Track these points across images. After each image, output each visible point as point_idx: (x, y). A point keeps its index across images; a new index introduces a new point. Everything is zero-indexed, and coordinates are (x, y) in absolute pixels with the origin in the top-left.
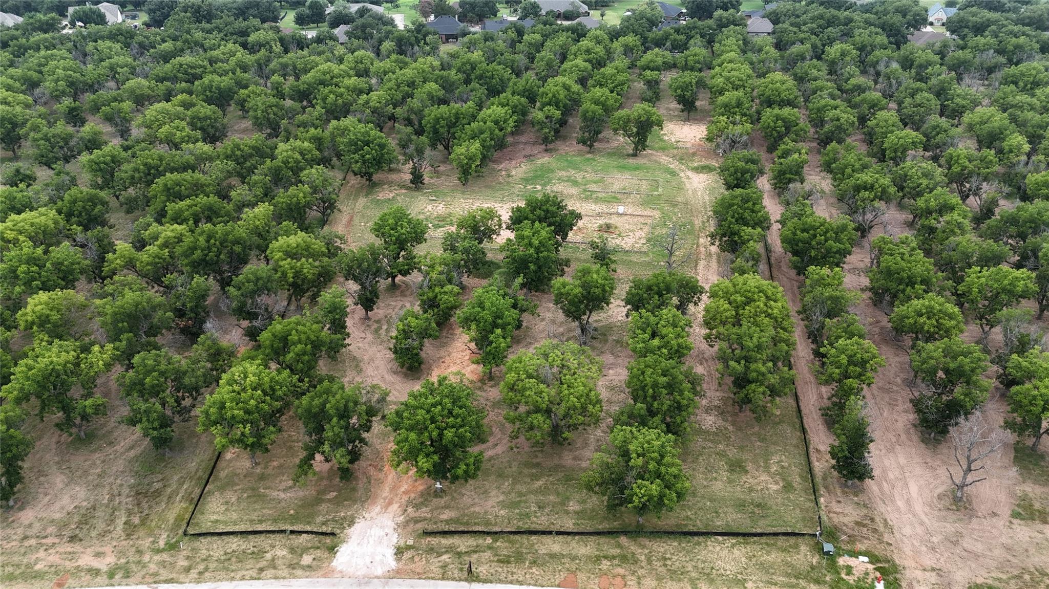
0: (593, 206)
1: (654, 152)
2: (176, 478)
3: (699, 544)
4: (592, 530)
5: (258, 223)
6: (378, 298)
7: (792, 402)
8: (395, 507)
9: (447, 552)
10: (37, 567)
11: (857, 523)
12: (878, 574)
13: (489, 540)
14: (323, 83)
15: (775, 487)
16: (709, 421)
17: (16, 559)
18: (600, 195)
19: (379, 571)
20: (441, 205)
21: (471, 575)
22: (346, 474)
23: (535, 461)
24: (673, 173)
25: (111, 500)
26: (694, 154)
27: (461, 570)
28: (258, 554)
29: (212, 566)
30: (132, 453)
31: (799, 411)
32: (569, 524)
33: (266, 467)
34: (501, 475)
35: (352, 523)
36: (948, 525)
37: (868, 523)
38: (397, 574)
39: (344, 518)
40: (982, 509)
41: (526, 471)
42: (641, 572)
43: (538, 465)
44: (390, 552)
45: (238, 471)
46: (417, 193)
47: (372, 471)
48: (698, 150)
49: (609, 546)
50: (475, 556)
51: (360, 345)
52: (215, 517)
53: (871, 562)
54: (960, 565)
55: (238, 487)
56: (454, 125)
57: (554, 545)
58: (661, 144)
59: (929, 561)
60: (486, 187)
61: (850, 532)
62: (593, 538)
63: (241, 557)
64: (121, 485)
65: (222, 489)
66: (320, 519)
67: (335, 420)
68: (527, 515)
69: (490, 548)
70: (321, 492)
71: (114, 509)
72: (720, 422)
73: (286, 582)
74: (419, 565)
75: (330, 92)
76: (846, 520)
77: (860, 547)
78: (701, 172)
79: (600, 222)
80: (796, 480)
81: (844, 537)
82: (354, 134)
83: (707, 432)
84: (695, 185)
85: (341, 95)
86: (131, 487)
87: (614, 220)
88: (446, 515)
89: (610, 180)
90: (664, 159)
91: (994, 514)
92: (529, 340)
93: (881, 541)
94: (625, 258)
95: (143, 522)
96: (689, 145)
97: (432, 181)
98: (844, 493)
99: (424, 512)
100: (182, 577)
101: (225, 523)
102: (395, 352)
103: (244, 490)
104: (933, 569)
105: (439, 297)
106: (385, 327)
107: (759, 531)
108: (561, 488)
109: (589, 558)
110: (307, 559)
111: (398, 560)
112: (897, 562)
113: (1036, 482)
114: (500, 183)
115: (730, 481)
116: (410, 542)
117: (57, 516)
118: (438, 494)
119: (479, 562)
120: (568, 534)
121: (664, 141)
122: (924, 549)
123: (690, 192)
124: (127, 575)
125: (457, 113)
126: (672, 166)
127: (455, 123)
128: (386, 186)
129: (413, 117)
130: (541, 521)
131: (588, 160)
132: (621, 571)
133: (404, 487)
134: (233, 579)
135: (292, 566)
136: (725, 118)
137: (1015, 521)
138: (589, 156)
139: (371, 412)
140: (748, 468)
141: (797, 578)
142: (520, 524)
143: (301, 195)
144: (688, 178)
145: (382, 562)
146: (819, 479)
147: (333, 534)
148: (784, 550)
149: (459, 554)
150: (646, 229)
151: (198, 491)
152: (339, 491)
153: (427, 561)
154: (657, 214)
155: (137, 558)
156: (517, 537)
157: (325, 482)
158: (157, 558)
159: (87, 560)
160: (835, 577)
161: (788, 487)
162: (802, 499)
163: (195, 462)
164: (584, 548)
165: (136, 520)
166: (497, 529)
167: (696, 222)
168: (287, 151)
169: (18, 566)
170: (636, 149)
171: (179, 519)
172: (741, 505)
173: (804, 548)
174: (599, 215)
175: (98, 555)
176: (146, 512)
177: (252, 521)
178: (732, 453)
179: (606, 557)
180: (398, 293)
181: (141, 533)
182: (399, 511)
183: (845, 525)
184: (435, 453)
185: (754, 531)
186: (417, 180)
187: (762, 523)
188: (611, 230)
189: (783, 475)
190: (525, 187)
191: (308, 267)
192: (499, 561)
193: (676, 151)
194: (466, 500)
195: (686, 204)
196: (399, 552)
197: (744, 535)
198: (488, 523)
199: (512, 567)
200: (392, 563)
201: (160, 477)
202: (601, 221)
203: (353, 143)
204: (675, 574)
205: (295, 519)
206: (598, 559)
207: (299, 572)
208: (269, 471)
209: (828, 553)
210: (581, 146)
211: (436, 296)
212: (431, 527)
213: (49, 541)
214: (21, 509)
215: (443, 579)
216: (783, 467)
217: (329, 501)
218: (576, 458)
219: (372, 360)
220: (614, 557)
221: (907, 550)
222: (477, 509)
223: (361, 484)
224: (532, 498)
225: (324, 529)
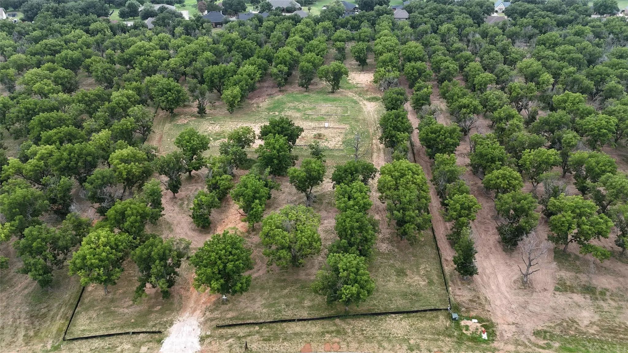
0: (310, 124)
1: (344, 90)
2: (56, 305)
3: (382, 320)
4: (319, 317)
5: (102, 142)
6: (180, 185)
7: (430, 233)
8: (198, 312)
9: (232, 337)
11: (471, 301)
12: (483, 329)
13: (257, 328)
14: (139, 54)
15: (423, 283)
16: (384, 247)
18: (314, 117)
20: (218, 126)
21: (247, 350)
22: (166, 295)
23: (283, 278)
24: (356, 102)
25: (14, 322)
26: (367, 91)
27: (241, 347)
28: (112, 349)
30: (26, 291)
31: (435, 238)
32: (305, 314)
33: (115, 294)
34: (263, 288)
35: (171, 324)
36: (520, 298)
37: (476, 300)
39: (167, 322)
40: (538, 287)
41: (277, 285)
42: (349, 339)
43: (284, 280)
44: (196, 340)
45: (96, 298)
46: (202, 119)
47: (182, 292)
48: (369, 88)
49: (329, 326)
50: (249, 338)
51: (171, 214)
52: (83, 328)
53: (479, 322)
54: (529, 320)
55: (97, 308)
56: (223, 77)
57: (297, 328)
58: (348, 85)
59: (511, 319)
60: (245, 114)
61: (466, 306)
62: (319, 321)
63: (101, 351)
64: (20, 312)
65: (87, 310)
66: (151, 323)
67: (157, 262)
68: (280, 311)
69: (258, 332)
70: (151, 307)
71: (17, 327)
72: (390, 247)
74: (215, 347)
75: (144, 59)
76: (464, 299)
77: (473, 314)
78: (372, 101)
79: (315, 133)
80: (435, 278)
81: (463, 309)
82: (162, 84)
83: (383, 254)
84: (369, 108)
85: (151, 61)
86: (27, 313)
87: (323, 132)
88: (230, 315)
89: (319, 108)
90: (350, 94)
91: (545, 290)
92: (276, 205)
93: (484, 310)
94: (330, 153)
95: (36, 335)
96: (364, 86)
97: (211, 112)
98: (462, 283)
99: (216, 314)
101: (90, 331)
102: (193, 218)
103: (101, 310)
104: (513, 324)
105: (219, 182)
106: (186, 203)
107: (416, 309)
108: (299, 293)
109: (318, 333)
110: (144, 349)
111: (202, 345)
112: (494, 321)
113: (567, 270)
114: (253, 111)
115: (398, 282)
116: (209, 333)
118: (224, 302)
119: (252, 341)
120: (305, 320)
121: (350, 83)
122: (508, 312)
123: (366, 113)
125: (224, 70)
126: (355, 98)
127: (224, 76)
128: (182, 116)
129: (197, 73)
130: (288, 314)
131: (306, 96)
132: (337, 340)
133: (203, 300)
136: (383, 69)
137: (557, 293)
138: (306, 93)
139: (180, 255)
140: (408, 273)
141: (438, 335)
142: (276, 316)
143: (129, 123)
144: (365, 105)
145: (191, 347)
146: (448, 277)
147: (160, 332)
148: (430, 319)
149: (239, 338)
150: (342, 136)
151: (71, 312)
152: (163, 305)
153: (220, 344)
156: (274, 325)
157: (153, 301)
160: (459, 332)
161: (431, 283)
162: (438, 288)
163: (67, 294)
164: (315, 328)
165: (31, 333)
166: (261, 321)
167: (371, 131)
168: (118, 96)
170: (333, 88)
171: (59, 330)
172: (404, 295)
173: (441, 317)
174: (314, 129)
176: (38, 328)
177: (107, 329)
178: (398, 265)
179: (328, 332)
180: (193, 181)
181: (35, 341)
182: (201, 315)
183: (464, 302)
184: (222, 278)
185: (413, 309)
186: (202, 112)
187: (417, 305)
188: (321, 137)
189: (427, 275)
190: (269, 113)
191: (135, 168)
192: (264, 340)
193: (356, 89)
194: (242, 305)
195: (364, 120)
196: (202, 339)
197: (407, 312)
198: (256, 318)
199: (272, 343)
200: (198, 347)
201: (46, 305)
203: (160, 90)
204: (369, 339)
205: (135, 325)
206: (323, 334)
208: (117, 296)
209: (455, 319)
210: (301, 88)
211: (217, 182)
212: (221, 323)
216: (427, 271)
217: (157, 312)
218: (307, 275)
219: (179, 223)
220: (332, 332)
221: (499, 313)
222: (249, 310)
223: (176, 300)
224: (282, 300)
225: (154, 329)
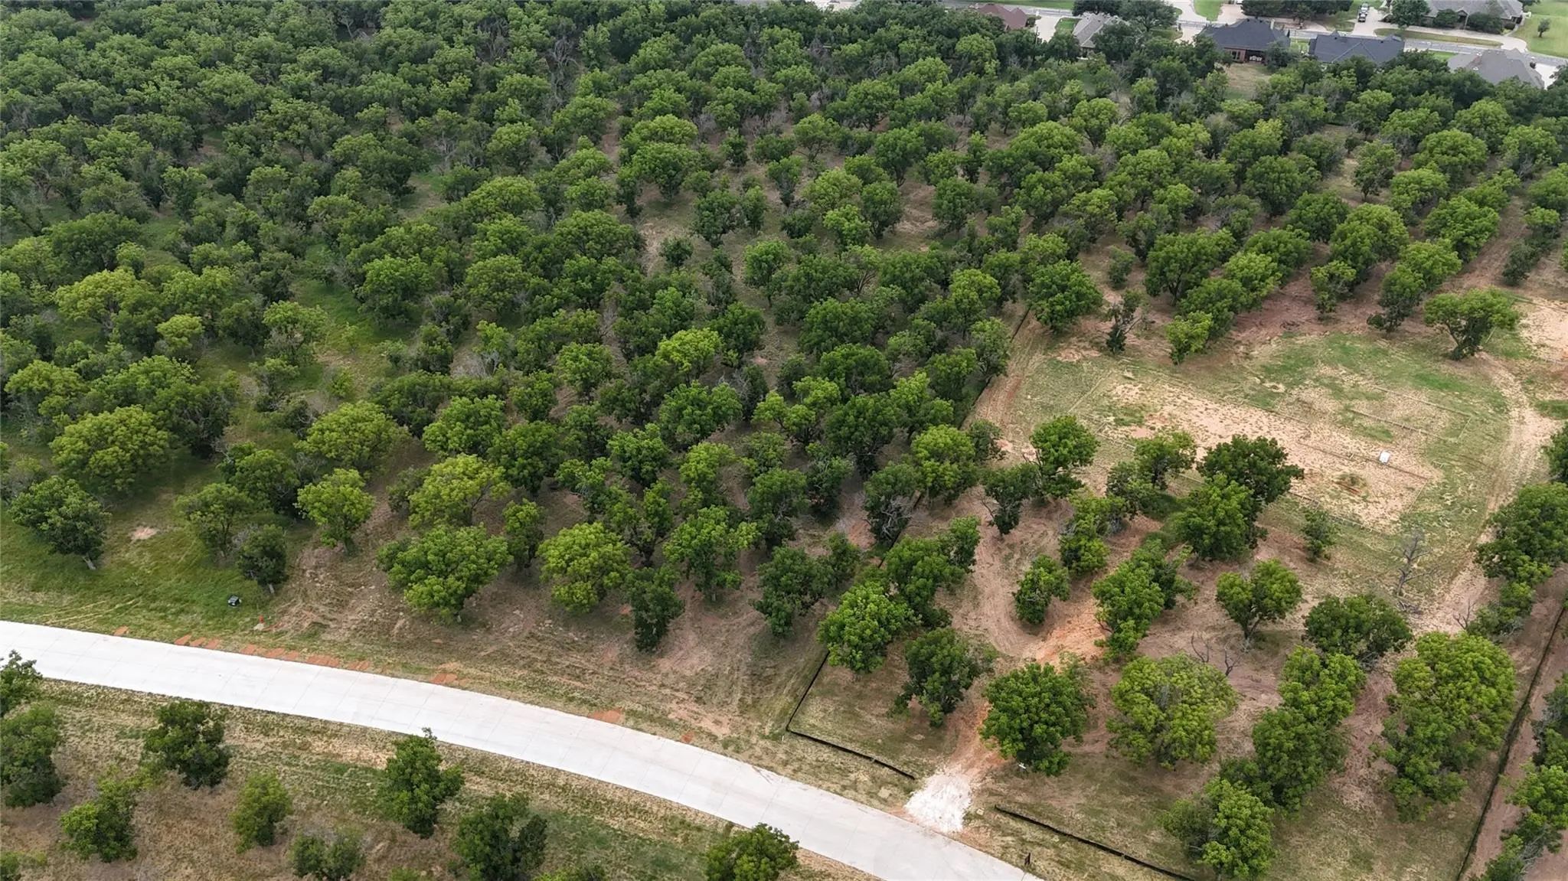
0: (1348, 440)
1: (1490, 358)
4: (1164, 868)
8: (976, 771)
9: (1012, 835)
10: (671, 716)
13: (1056, 839)
16: (1356, 797)
17: (656, 703)
18: (1366, 423)
19: (945, 829)
20: (1136, 389)
21: (1028, 866)
22: (937, 726)
23: (1132, 774)
24: (1501, 408)
25: (731, 673)
27: (1021, 857)
28: (844, 772)
29: (805, 768)
30: (752, 630)
31: (1481, 823)
32: (1143, 853)
33: (865, 686)
34: (1090, 777)
35: (931, 773)
38: (961, 838)
39: (925, 765)
41: (1118, 782)
43: (1133, 779)
44: (959, 815)
45: (840, 682)
46: (1110, 361)
47: (962, 726)
48: (1567, 369)
50: (1039, 849)
51: (985, 572)
52: (812, 721)
55: (837, 698)
57: (1119, 868)
58: (1511, 345)
60: (1208, 368)
62: (1162, 876)
63: (830, 769)
64: (740, 661)
65: (823, 695)
66: (903, 757)
67: (937, 675)
68: (1103, 829)
70: (910, 731)
71: (733, 683)
72: (1370, 803)
73: (862, 807)
74: (983, 837)
78: (1549, 415)
79: (1346, 470)
83: (1347, 809)
84: (1527, 437)
86: (749, 666)
87: (1368, 472)
88: (1022, 798)
89: (1393, 399)
90: (1500, 374)
92: (1179, 624)
94: (1355, 537)
95: (755, 702)
97: (1137, 342)
99: (1001, 787)
100: (780, 769)
101: (821, 731)
102: (1018, 600)
103: (841, 704)
106: (1017, 556)
108: (1148, 813)
110: (884, 793)
111: (965, 825)
114: (1230, 366)
115: (1345, 873)
116: (981, 812)
117: (688, 673)
118: (1018, 773)
119: (1040, 856)
120: (1138, 862)
121: (1519, 340)
123: (1510, 449)
124: (738, 751)
126: (1506, 392)
128: (1074, 339)
130: (1115, 839)
131: (1377, 351)
133: (989, 754)
134: (820, 787)
135: (871, 795)
138: (1383, 344)
139: (974, 672)
140: (1375, 867)
142: (1093, 834)
144: (1522, 422)
145: (949, 821)
147: (912, 778)
149: (1024, 841)
150: (1410, 498)
151: (802, 690)
152: (927, 735)
153: (992, 836)
154: (1437, 476)
155: (745, 736)
156: (1085, 846)
157: (915, 722)
158: (762, 742)
159: (707, 724)
163: (803, 659)
165: (749, 700)
166: (1068, 831)
167: (1492, 505)
169: (657, 710)
170: (1460, 350)
171: (784, 712)
174: (1350, 457)
175: (717, 722)
176: (758, 695)
177: (843, 737)
178: (1365, 843)
181: (752, 715)
182: (978, 777)
184: (1022, 741)
186: (1115, 345)
188: (1355, 487)
190: (1262, 381)
192: (1060, 863)
193: (1528, 364)
194: (1046, 790)
195: (1492, 469)
196: (968, 817)
198: (1060, 822)
199: (1070, 873)
200: (958, 825)
201: (773, 664)
202: (1348, 469)
205: (880, 750)
207: (875, 802)
208: (867, 691)
212: (1003, 805)
213: (681, 695)
214: (661, 656)
215: (1001, 858)
218: (1178, 787)
219: (993, 595)
222: (1054, 803)
223: (948, 736)
224: (1115, 812)
225: (905, 769)
